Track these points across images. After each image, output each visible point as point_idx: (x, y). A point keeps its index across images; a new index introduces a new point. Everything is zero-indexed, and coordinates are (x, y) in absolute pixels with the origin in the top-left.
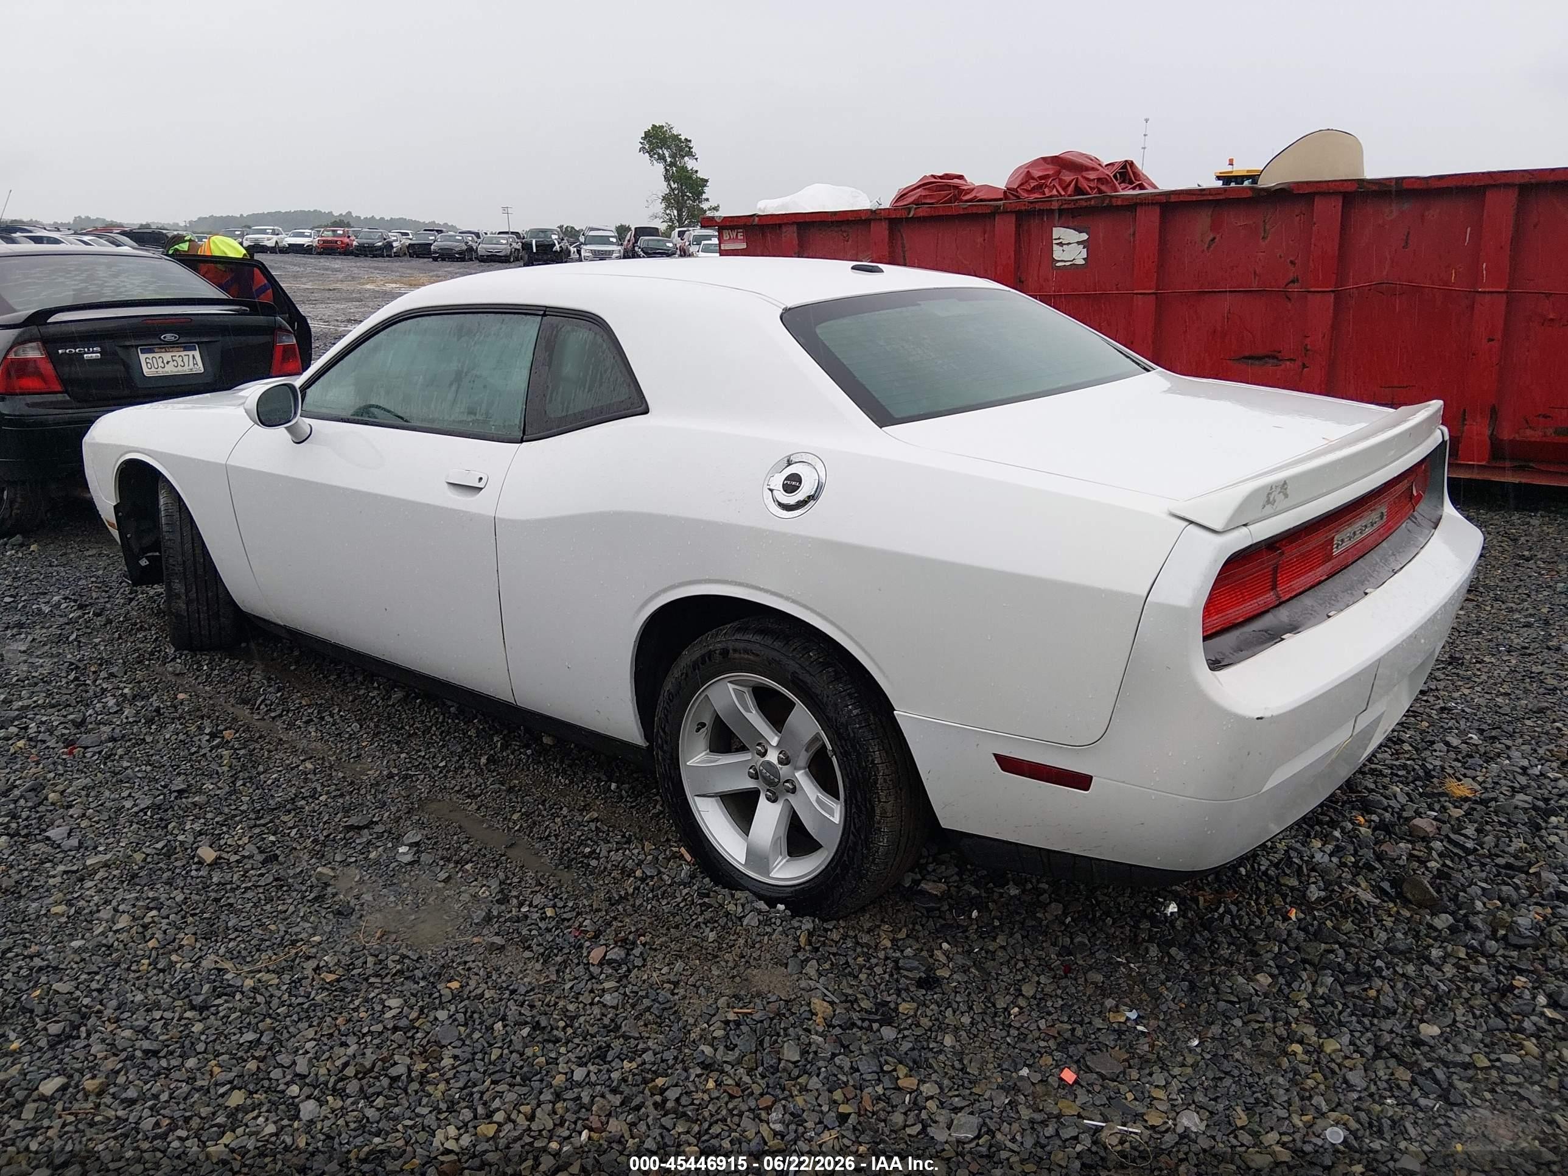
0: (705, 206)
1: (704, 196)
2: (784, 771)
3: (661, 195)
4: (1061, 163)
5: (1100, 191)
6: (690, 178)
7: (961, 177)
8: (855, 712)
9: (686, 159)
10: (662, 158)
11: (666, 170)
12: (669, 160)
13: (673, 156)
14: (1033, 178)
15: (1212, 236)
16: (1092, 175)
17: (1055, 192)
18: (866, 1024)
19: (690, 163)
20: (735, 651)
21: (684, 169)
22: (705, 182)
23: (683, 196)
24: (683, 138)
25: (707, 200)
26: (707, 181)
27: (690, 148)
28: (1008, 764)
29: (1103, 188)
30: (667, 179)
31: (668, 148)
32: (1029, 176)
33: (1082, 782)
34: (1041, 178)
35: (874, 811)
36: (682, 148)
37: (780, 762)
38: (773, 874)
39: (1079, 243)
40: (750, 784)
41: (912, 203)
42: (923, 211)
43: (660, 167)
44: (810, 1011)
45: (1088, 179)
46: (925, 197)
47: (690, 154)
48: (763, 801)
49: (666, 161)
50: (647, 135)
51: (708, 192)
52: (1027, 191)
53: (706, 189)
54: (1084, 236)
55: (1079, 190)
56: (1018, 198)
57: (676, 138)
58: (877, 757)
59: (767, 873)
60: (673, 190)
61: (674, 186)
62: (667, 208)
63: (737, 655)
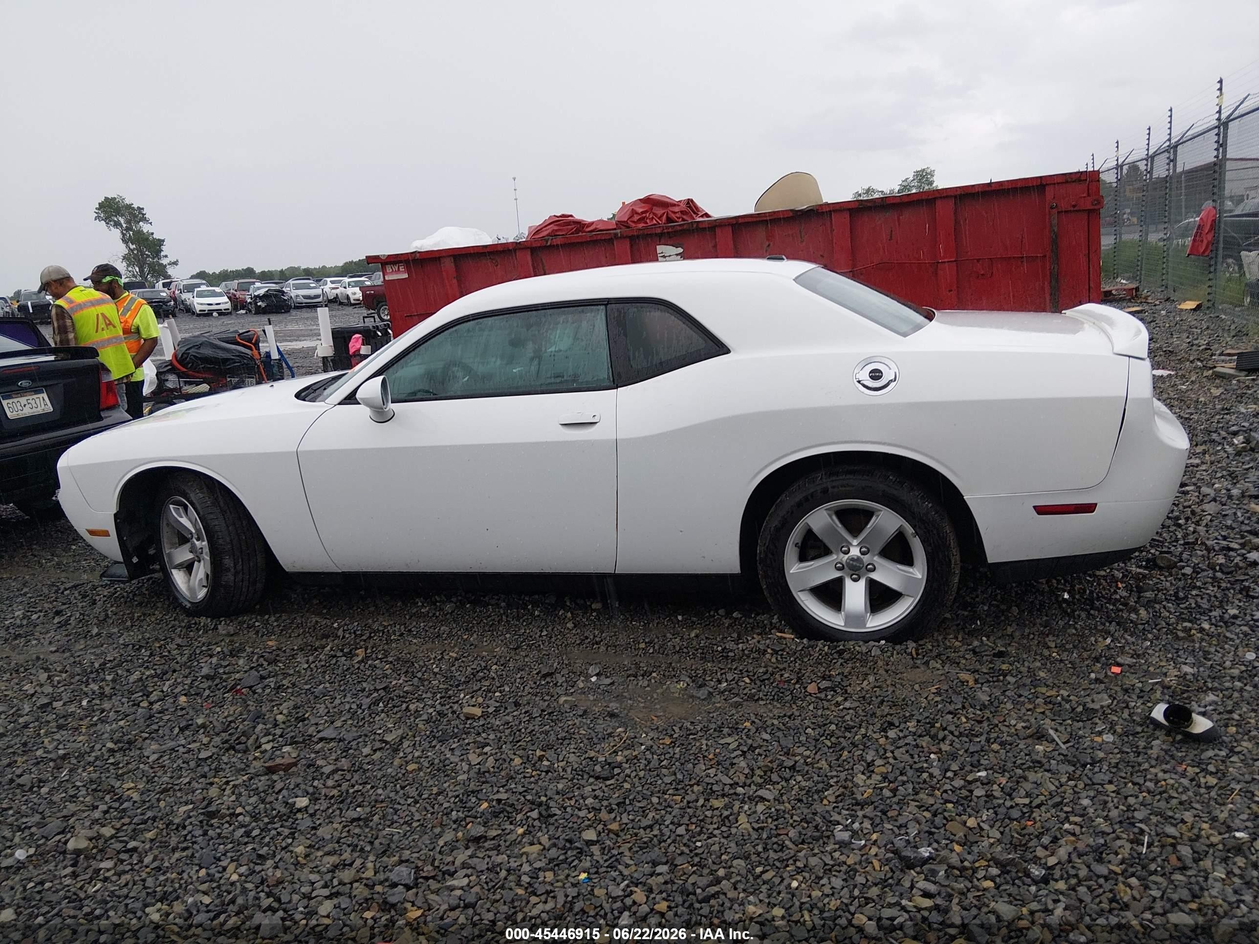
0: (164, 261)
1: (163, 254)
2: (866, 559)
3: (121, 255)
4: (650, 202)
5: (683, 220)
6: (147, 239)
7: (571, 216)
8: (930, 505)
9: (141, 223)
10: (117, 224)
11: (124, 235)
12: (124, 225)
13: (128, 222)
14: (637, 213)
15: (767, 243)
16: (676, 209)
17: (655, 222)
18: (995, 679)
19: (145, 228)
20: (833, 487)
21: (140, 232)
22: (161, 242)
23: (142, 255)
24: (135, 206)
25: (166, 256)
26: (163, 241)
27: (144, 214)
28: (1041, 510)
29: (685, 217)
30: (124, 241)
31: (122, 216)
32: (634, 212)
33: (1089, 508)
34: (642, 213)
35: (950, 561)
36: (136, 215)
37: (863, 553)
38: (868, 626)
39: (677, 255)
40: (838, 574)
41: (548, 235)
42: (558, 241)
43: (117, 233)
44: (961, 681)
45: (675, 213)
46: (557, 231)
47: (144, 219)
48: (848, 583)
49: (122, 226)
50: (101, 206)
51: (166, 250)
52: (634, 222)
53: (163, 248)
54: (680, 250)
55: (669, 220)
56: (628, 227)
57: (129, 207)
58: (948, 529)
59: (864, 627)
60: (132, 250)
61: (133, 247)
62: (128, 266)
63: (836, 490)
